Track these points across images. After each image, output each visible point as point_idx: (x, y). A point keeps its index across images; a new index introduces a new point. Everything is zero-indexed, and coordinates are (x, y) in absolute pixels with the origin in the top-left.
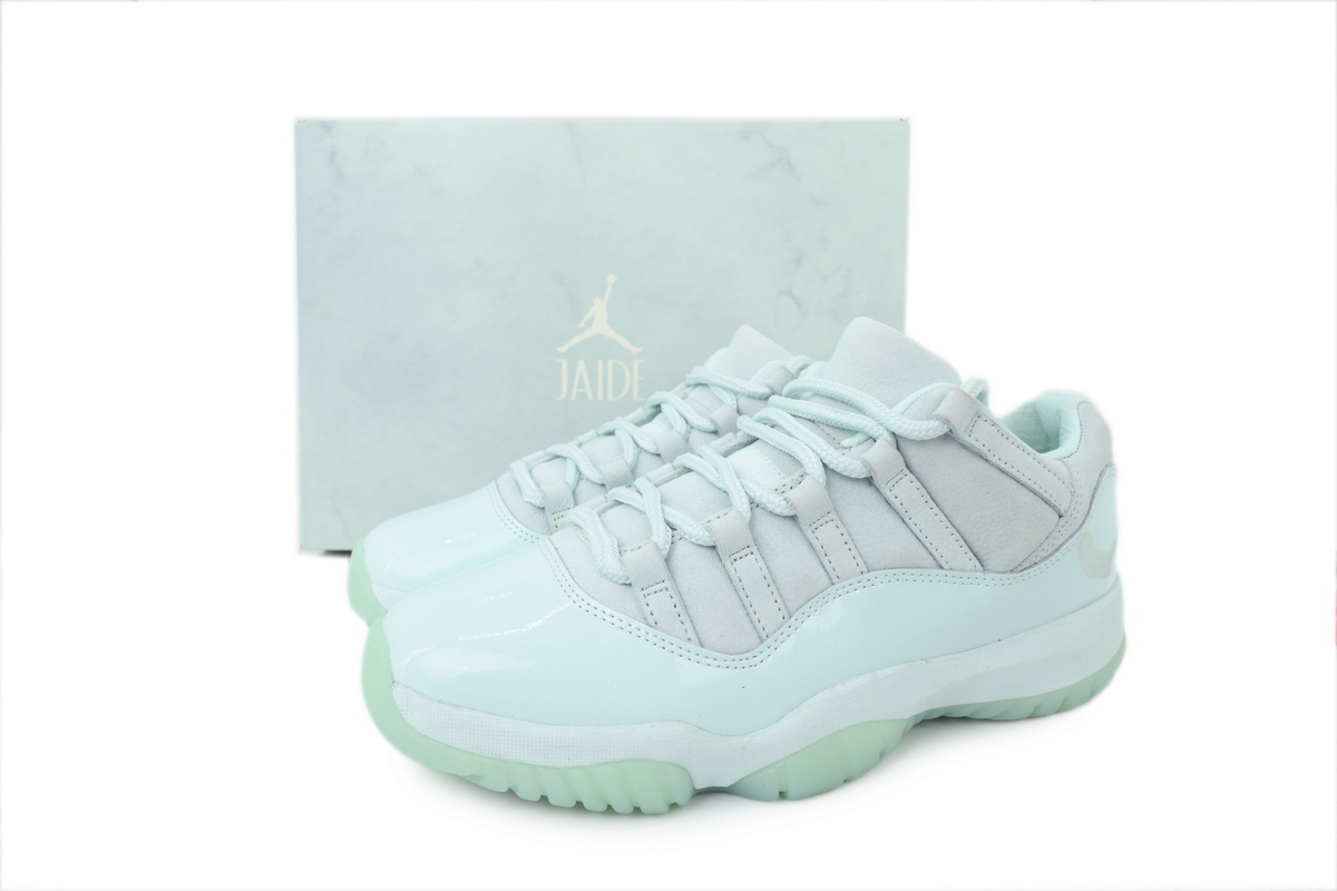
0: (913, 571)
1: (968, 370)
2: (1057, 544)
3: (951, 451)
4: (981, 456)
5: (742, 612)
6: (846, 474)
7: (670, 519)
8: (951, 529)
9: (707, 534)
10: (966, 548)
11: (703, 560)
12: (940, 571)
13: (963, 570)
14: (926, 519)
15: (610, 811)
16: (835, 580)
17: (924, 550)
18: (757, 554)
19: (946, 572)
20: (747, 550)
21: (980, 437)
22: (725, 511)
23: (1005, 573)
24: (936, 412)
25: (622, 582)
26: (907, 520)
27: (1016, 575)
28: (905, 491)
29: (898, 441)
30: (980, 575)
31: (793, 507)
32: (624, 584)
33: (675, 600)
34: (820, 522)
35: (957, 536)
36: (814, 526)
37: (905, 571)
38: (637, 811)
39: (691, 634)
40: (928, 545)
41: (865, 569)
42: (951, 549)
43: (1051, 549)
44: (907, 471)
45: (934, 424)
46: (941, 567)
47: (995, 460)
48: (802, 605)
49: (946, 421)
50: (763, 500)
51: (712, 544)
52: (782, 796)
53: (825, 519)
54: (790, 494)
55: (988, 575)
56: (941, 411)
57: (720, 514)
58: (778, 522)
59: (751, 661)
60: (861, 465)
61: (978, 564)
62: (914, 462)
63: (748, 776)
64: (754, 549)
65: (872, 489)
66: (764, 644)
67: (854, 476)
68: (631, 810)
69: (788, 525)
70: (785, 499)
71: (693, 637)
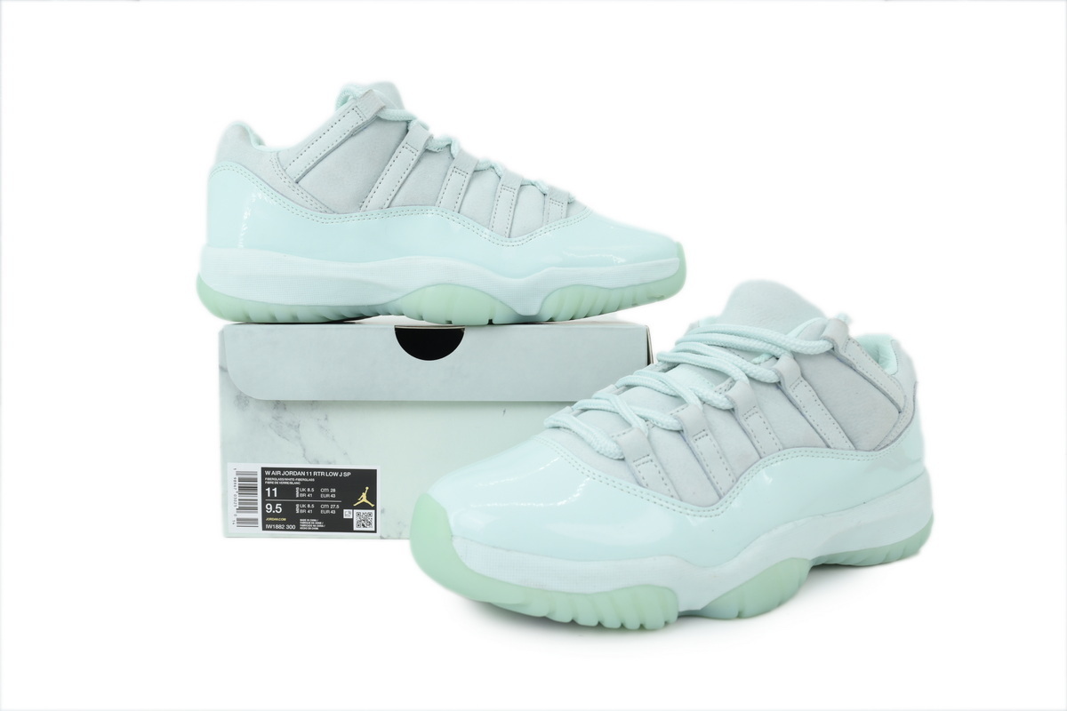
0: (812, 449)
1: (831, 311)
2: (899, 431)
3: (832, 363)
4: (851, 367)
5: (705, 477)
6: (762, 380)
7: (641, 414)
8: (833, 420)
9: (675, 421)
10: (843, 434)
11: (674, 440)
12: (828, 449)
13: (842, 449)
14: (816, 412)
15: (623, 628)
16: (763, 455)
17: (817, 435)
18: (710, 436)
19: (832, 450)
20: (704, 433)
21: (850, 353)
22: (682, 407)
23: (870, 451)
24: (824, 334)
25: (617, 457)
26: (804, 413)
27: (878, 453)
28: (801, 393)
29: (796, 355)
30: (855, 453)
31: (732, 402)
32: (619, 459)
33: (659, 468)
34: (750, 413)
35: (836, 425)
36: (745, 416)
37: (807, 449)
38: (642, 628)
39: (673, 492)
40: (819, 431)
41: (781, 447)
42: (833, 434)
43: (896, 435)
44: (802, 379)
45: (822, 343)
46: (828, 447)
47: (860, 369)
48: (743, 473)
49: (831, 341)
50: (709, 398)
51: (678, 428)
52: (740, 616)
53: (752, 411)
54: (729, 393)
55: (860, 453)
56: (827, 333)
57: (678, 409)
58: (721, 413)
59: (716, 512)
60: (773, 373)
61: (852, 446)
62: (808, 372)
63: (716, 600)
64: (708, 432)
65: (779, 391)
66: (722, 500)
67: (768, 381)
68: (638, 626)
69: (727, 416)
70: (726, 396)
71: (675, 494)
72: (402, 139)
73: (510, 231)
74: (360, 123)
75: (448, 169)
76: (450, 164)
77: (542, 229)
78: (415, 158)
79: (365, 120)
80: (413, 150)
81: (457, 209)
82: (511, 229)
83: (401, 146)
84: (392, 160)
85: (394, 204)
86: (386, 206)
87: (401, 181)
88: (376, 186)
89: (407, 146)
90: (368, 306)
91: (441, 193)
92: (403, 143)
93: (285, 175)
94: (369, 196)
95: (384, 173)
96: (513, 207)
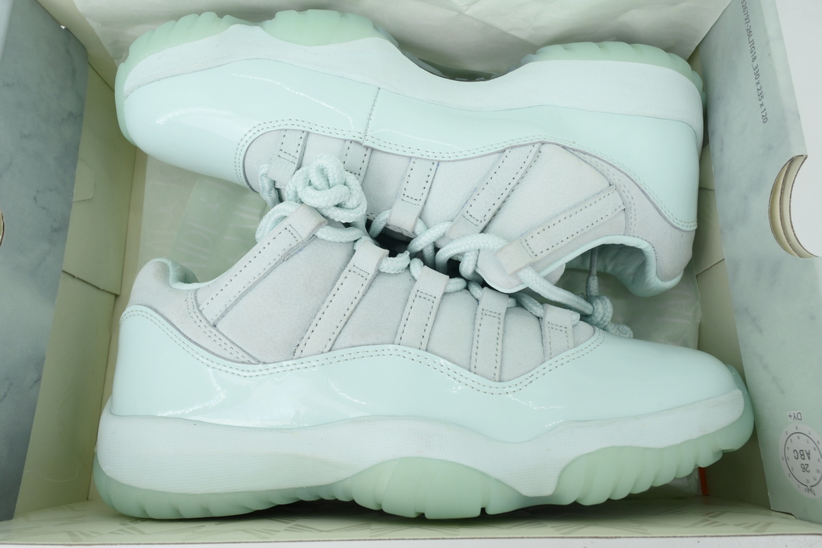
72: (348, 262)
73: (501, 372)
74: (294, 244)
75: (409, 293)
76: (412, 287)
77: (545, 365)
78: (366, 283)
79: (300, 240)
80: (362, 273)
81: (424, 346)
82: (501, 368)
83: (347, 269)
84: (335, 289)
85: (337, 345)
86: (328, 348)
87: (348, 313)
88: (314, 324)
89: (354, 269)
90: (307, 488)
91: (402, 324)
92: (350, 266)
93: (201, 318)
94: (306, 337)
95: (326, 305)
96: (500, 337)
